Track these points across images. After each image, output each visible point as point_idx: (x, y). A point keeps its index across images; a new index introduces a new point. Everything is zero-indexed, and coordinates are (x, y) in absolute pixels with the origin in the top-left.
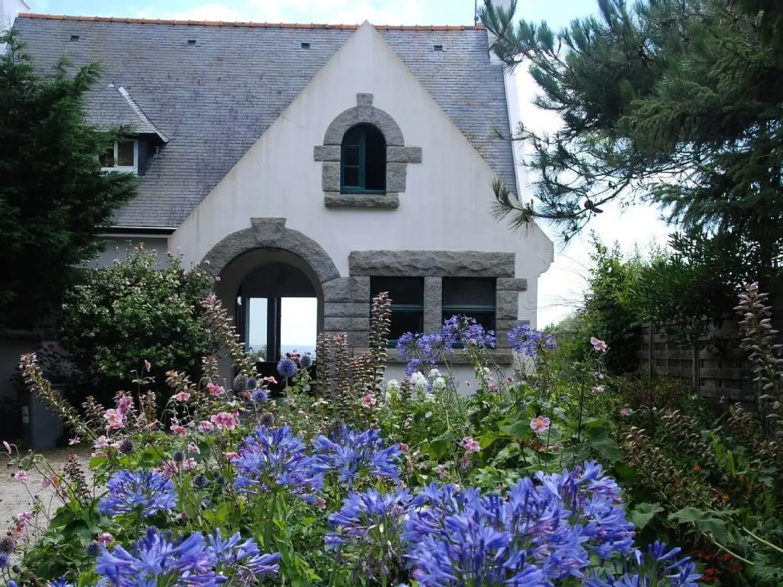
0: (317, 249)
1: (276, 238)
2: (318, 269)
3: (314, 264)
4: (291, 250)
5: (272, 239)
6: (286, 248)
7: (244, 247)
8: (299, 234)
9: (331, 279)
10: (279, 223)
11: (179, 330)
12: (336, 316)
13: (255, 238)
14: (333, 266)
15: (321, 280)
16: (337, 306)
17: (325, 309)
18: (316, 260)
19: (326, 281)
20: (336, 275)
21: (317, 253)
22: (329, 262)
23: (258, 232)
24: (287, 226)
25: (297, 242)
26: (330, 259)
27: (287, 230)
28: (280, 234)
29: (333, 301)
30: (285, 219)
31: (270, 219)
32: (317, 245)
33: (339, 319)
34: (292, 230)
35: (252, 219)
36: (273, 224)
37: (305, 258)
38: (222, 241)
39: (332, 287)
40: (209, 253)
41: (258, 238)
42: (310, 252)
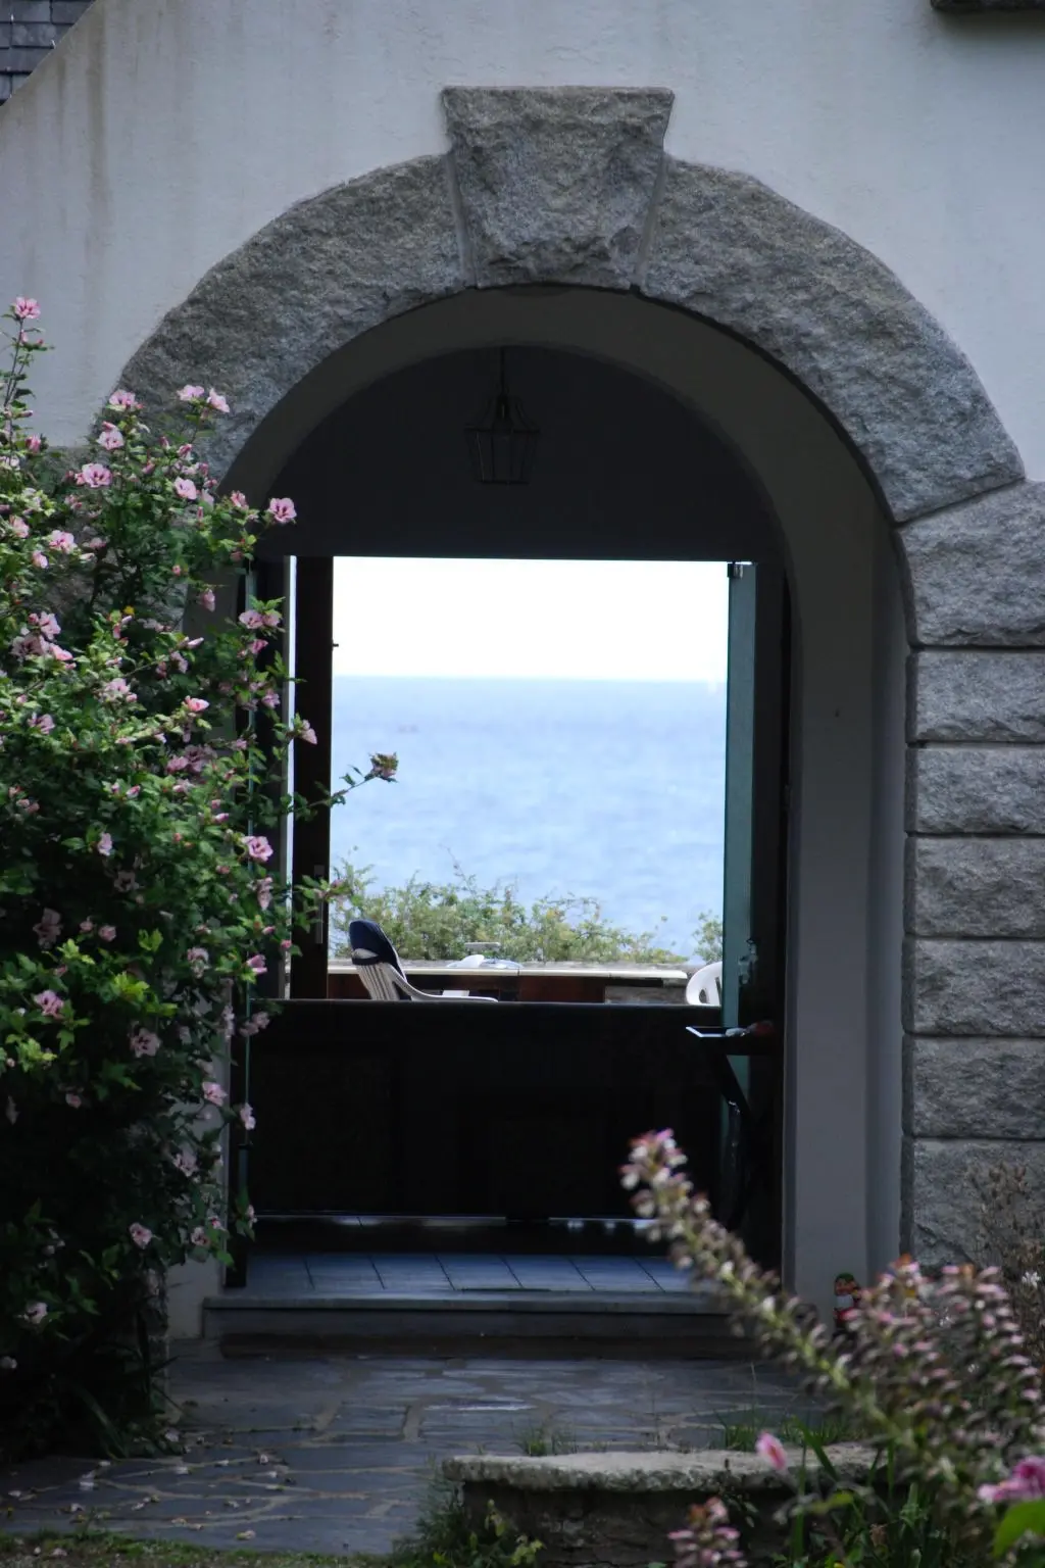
0: (876, 300)
1: (609, 229)
2: (881, 431)
3: (850, 398)
4: (703, 307)
5: (581, 233)
6: (674, 291)
7: (393, 284)
8: (758, 198)
9: (969, 495)
10: (625, 129)
11: (106, 847)
12: (995, 735)
13: (470, 222)
14: (976, 410)
15: (900, 506)
16: (995, 669)
17: (927, 693)
18: (865, 374)
19: (929, 511)
20: (996, 471)
21: (878, 329)
22: (953, 384)
23: (489, 187)
24: (680, 144)
25: (748, 258)
26: (958, 364)
27: (673, 174)
28: (633, 198)
29: (973, 642)
30: (664, 100)
31: (574, 100)
32: (878, 275)
33: (1015, 756)
34: (710, 176)
35: (449, 95)
36: (593, 131)
37: (793, 362)
38: (254, 245)
39: (968, 548)
40: (172, 320)
41: (490, 227)
42: (827, 317)
